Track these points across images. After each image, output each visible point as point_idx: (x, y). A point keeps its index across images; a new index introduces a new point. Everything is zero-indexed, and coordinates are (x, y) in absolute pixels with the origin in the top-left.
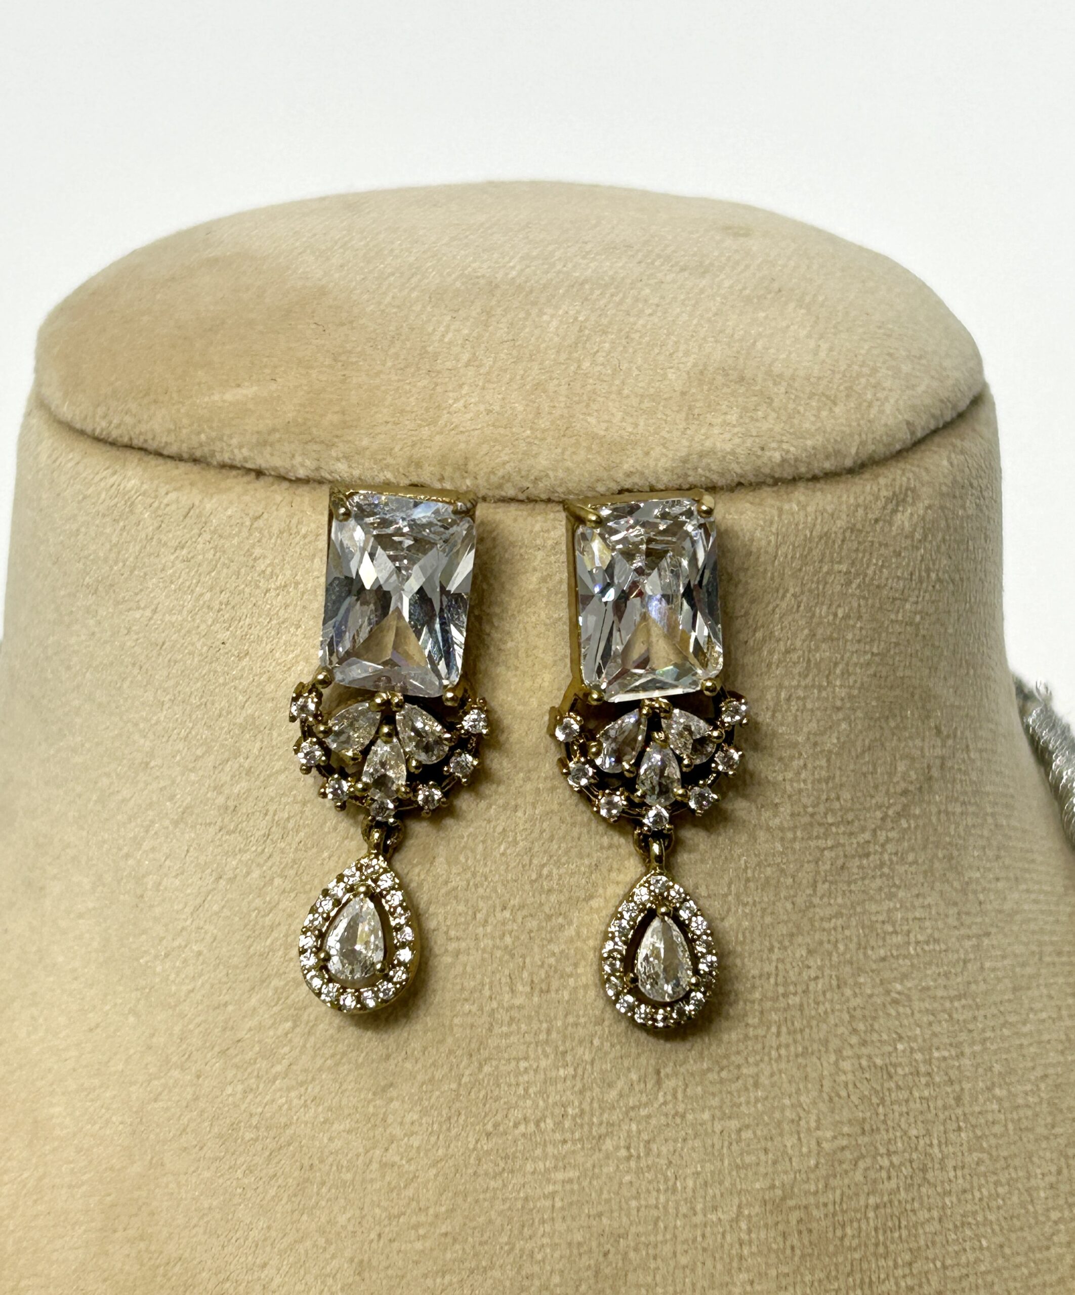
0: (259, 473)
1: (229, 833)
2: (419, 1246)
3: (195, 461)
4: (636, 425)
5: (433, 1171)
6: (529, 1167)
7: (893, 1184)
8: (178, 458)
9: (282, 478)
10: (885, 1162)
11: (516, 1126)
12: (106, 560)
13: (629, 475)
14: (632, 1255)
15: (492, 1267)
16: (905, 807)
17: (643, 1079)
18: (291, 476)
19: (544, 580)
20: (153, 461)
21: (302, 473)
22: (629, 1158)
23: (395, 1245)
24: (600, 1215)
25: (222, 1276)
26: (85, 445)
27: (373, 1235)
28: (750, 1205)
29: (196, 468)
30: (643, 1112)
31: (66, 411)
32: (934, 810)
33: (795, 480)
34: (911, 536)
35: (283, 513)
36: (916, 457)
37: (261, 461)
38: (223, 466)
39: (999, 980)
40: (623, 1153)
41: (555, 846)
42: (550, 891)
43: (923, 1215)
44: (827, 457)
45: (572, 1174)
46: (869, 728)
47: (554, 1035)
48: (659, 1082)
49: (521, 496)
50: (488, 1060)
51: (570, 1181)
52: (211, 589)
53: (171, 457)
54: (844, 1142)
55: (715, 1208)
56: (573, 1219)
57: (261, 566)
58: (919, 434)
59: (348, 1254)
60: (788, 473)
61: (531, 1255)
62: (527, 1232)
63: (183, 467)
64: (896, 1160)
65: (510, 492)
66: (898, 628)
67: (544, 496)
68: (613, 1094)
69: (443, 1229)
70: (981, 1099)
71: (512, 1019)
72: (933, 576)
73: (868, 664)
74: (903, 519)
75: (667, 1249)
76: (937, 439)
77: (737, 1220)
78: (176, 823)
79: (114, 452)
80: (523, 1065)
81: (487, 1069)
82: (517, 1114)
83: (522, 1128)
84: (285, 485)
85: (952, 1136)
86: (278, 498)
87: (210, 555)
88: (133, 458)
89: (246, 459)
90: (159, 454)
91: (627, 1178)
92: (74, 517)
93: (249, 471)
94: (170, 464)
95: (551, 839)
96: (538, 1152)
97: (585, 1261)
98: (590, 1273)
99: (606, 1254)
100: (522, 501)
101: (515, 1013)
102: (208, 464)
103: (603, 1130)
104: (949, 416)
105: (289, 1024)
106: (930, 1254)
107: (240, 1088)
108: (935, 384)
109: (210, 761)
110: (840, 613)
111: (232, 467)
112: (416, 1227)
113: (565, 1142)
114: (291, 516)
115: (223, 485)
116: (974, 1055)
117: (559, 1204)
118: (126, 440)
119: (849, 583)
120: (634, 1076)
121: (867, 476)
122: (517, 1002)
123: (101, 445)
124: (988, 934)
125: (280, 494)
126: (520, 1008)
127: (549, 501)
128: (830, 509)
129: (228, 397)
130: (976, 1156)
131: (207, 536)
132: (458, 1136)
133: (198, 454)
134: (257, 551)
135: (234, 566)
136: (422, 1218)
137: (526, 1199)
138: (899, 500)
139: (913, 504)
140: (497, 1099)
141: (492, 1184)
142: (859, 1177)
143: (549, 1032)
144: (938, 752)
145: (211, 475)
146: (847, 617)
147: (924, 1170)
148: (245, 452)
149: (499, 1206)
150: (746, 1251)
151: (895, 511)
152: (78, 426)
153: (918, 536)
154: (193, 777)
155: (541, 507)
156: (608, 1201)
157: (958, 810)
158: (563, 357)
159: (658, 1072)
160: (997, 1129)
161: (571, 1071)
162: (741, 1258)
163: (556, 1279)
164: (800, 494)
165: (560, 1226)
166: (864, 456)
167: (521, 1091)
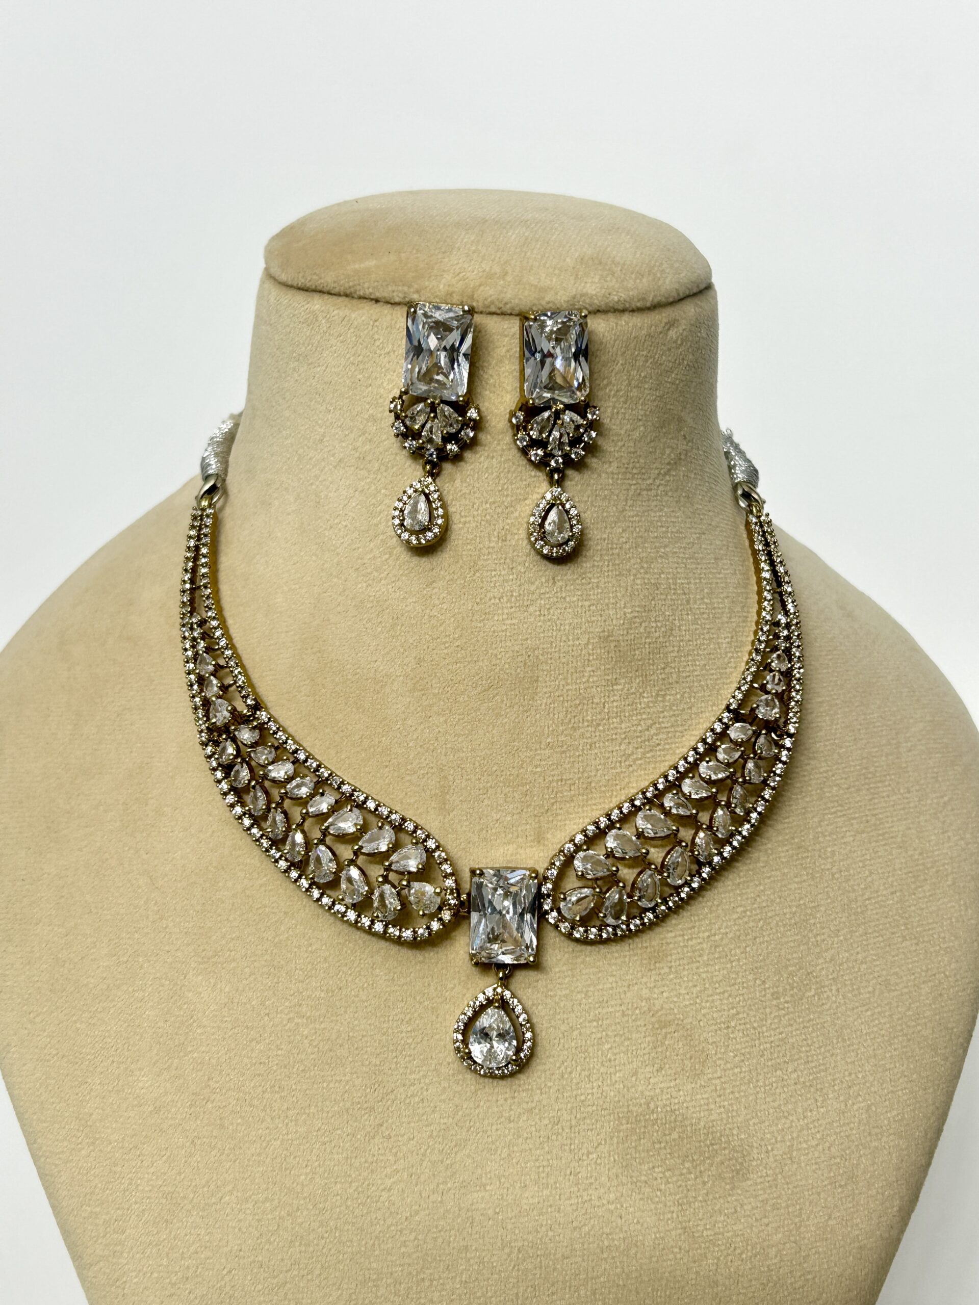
0: (377, 301)
1: (361, 470)
2: (446, 651)
3: (346, 295)
4: (551, 281)
5: (453, 619)
6: (496, 618)
7: (657, 634)
8: (338, 295)
9: (388, 302)
10: (654, 625)
11: (490, 600)
12: (304, 344)
13: (548, 303)
14: (540, 657)
15: (478, 661)
16: (669, 470)
17: (547, 581)
18: (392, 301)
19: (508, 351)
20: (326, 297)
21: (397, 300)
22: (540, 616)
23: (435, 651)
24: (527, 639)
25: (356, 666)
26: (294, 291)
27: (425, 647)
28: (593, 638)
29: (347, 299)
30: (547, 596)
31: (283, 277)
32: (682, 474)
33: (623, 311)
34: (675, 342)
35: (389, 318)
36: (679, 306)
37: (378, 295)
38: (360, 298)
39: (709, 554)
40: (538, 613)
41: (510, 475)
42: (507, 495)
43: (671, 649)
44: (639, 301)
45: (514, 621)
46: (654, 431)
47: (508, 560)
48: (554, 583)
49: (499, 312)
50: (478, 571)
51: (514, 624)
52: (354, 355)
53: (334, 295)
54: (636, 614)
55: (578, 639)
56: (515, 640)
57: (378, 343)
58: (682, 295)
59: (414, 655)
60: (620, 307)
61: (496, 655)
62: (494, 646)
63: (341, 299)
64: (659, 624)
65: (493, 309)
66: (668, 385)
67: (509, 312)
68: (533, 588)
69: (457, 644)
70: (698, 602)
71: (489, 553)
72: (685, 362)
73: (655, 400)
74: (672, 334)
75: (557, 655)
76: (689, 300)
77: (587, 644)
78: (335, 467)
79: (308, 293)
80: (494, 573)
81: (478, 574)
82: (490, 595)
83: (493, 601)
84: (389, 306)
85: (685, 617)
86: (386, 312)
87: (354, 339)
88: (316, 296)
89: (371, 294)
90: (329, 293)
91: (540, 624)
92: (288, 326)
93: (372, 299)
94: (335, 298)
95: (509, 472)
96: (500, 612)
97: (520, 659)
98: (522, 664)
99: (529, 656)
100: (498, 314)
101: (491, 550)
102: (353, 297)
103: (529, 603)
104: (695, 290)
105: (387, 556)
106: (673, 665)
107: (365, 585)
108: (689, 274)
109: (352, 436)
110: (643, 375)
111: (365, 298)
112: (445, 643)
113: (512, 607)
114: (392, 320)
115: (360, 306)
116: (696, 584)
117: (508, 634)
118: (314, 287)
119: (647, 361)
120: (543, 580)
121: (657, 312)
122: (492, 545)
123: (302, 292)
124: (704, 534)
125: (387, 309)
126: (493, 548)
127: (511, 314)
128: (639, 325)
129: (362, 266)
130: (695, 626)
131: (352, 330)
132: (464, 604)
133: (348, 292)
134: (376, 337)
135: (365, 344)
136: (447, 639)
137: (494, 632)
138: (671, 324)
139: (677, 327)
140: (481, 588)
141: (479, 625)
142: (642, 630)
143: (506, 559)
144: (684, 447)
145: (355, 302)
146: (645, 377)
147: (672, 630)
148: (371, 290)
149: (482, 634)
150: (591, 658)
151: (669, 329)
152: (290, 283)
153: (679, 342)
154: (344, 444)
155: (508, 317)
156: (530, 634)
157: (693, 476)
158: (518, 250)
159: (554, 579)
160: (705, 616)
161: (515, 576)
162: (589, 660)
163: (507, 666)
164: (626, 317)
165: (509, 644)
166: (656, 300)
167: (492, 585)
